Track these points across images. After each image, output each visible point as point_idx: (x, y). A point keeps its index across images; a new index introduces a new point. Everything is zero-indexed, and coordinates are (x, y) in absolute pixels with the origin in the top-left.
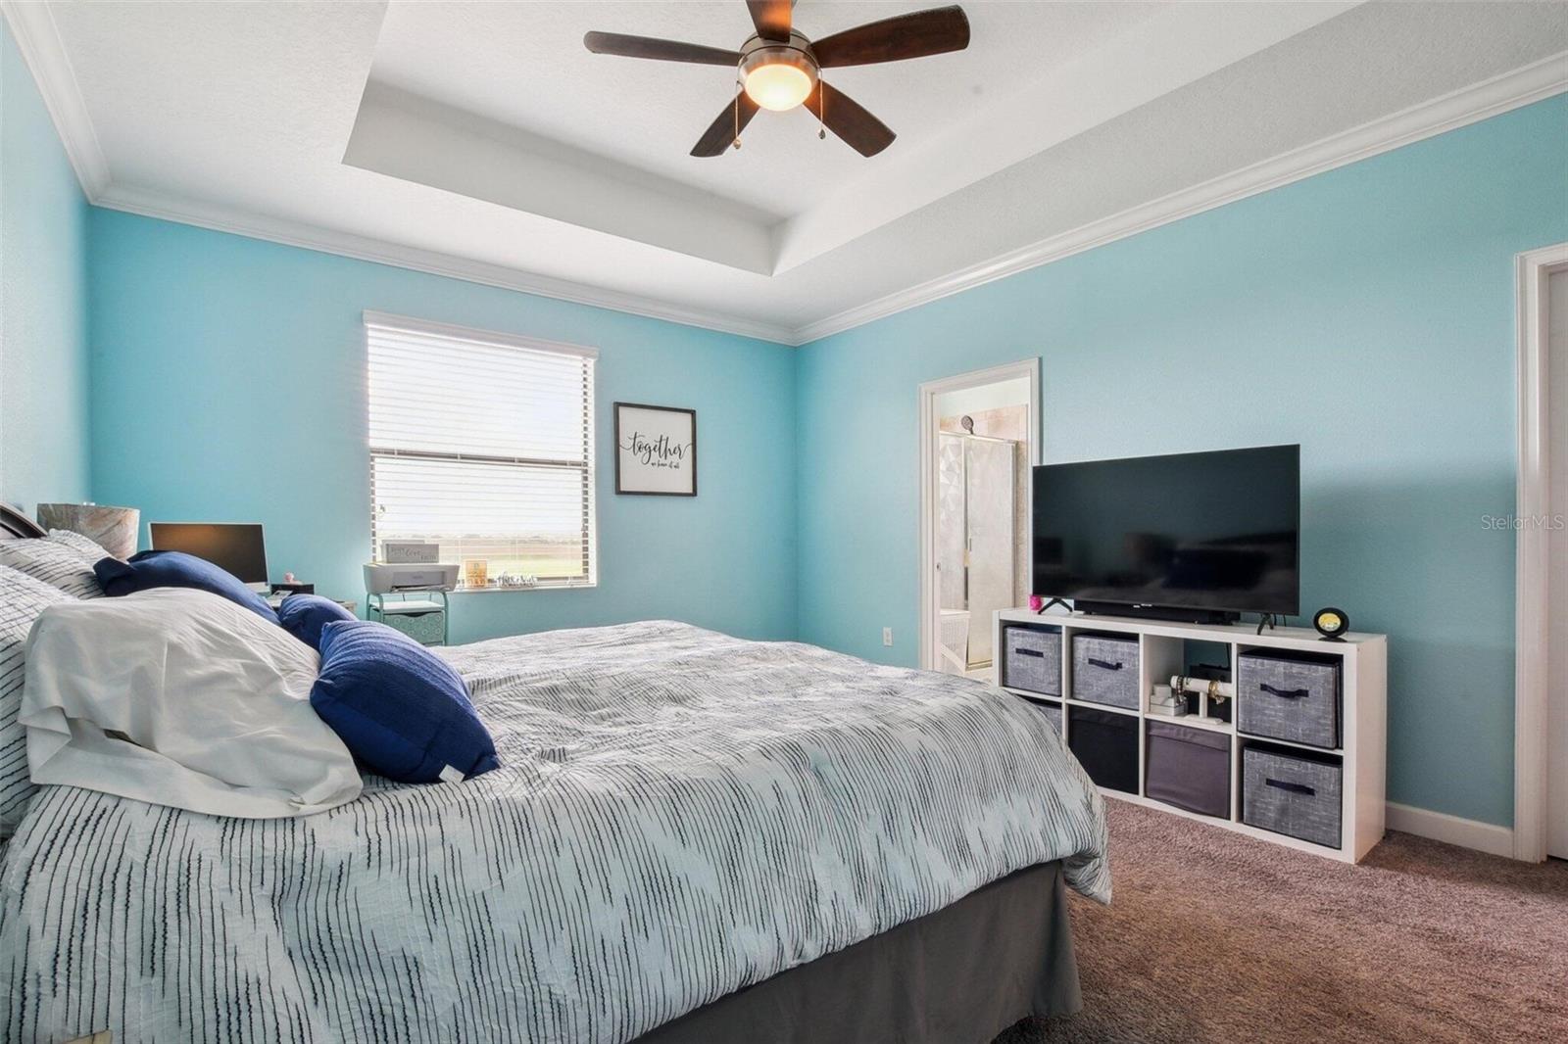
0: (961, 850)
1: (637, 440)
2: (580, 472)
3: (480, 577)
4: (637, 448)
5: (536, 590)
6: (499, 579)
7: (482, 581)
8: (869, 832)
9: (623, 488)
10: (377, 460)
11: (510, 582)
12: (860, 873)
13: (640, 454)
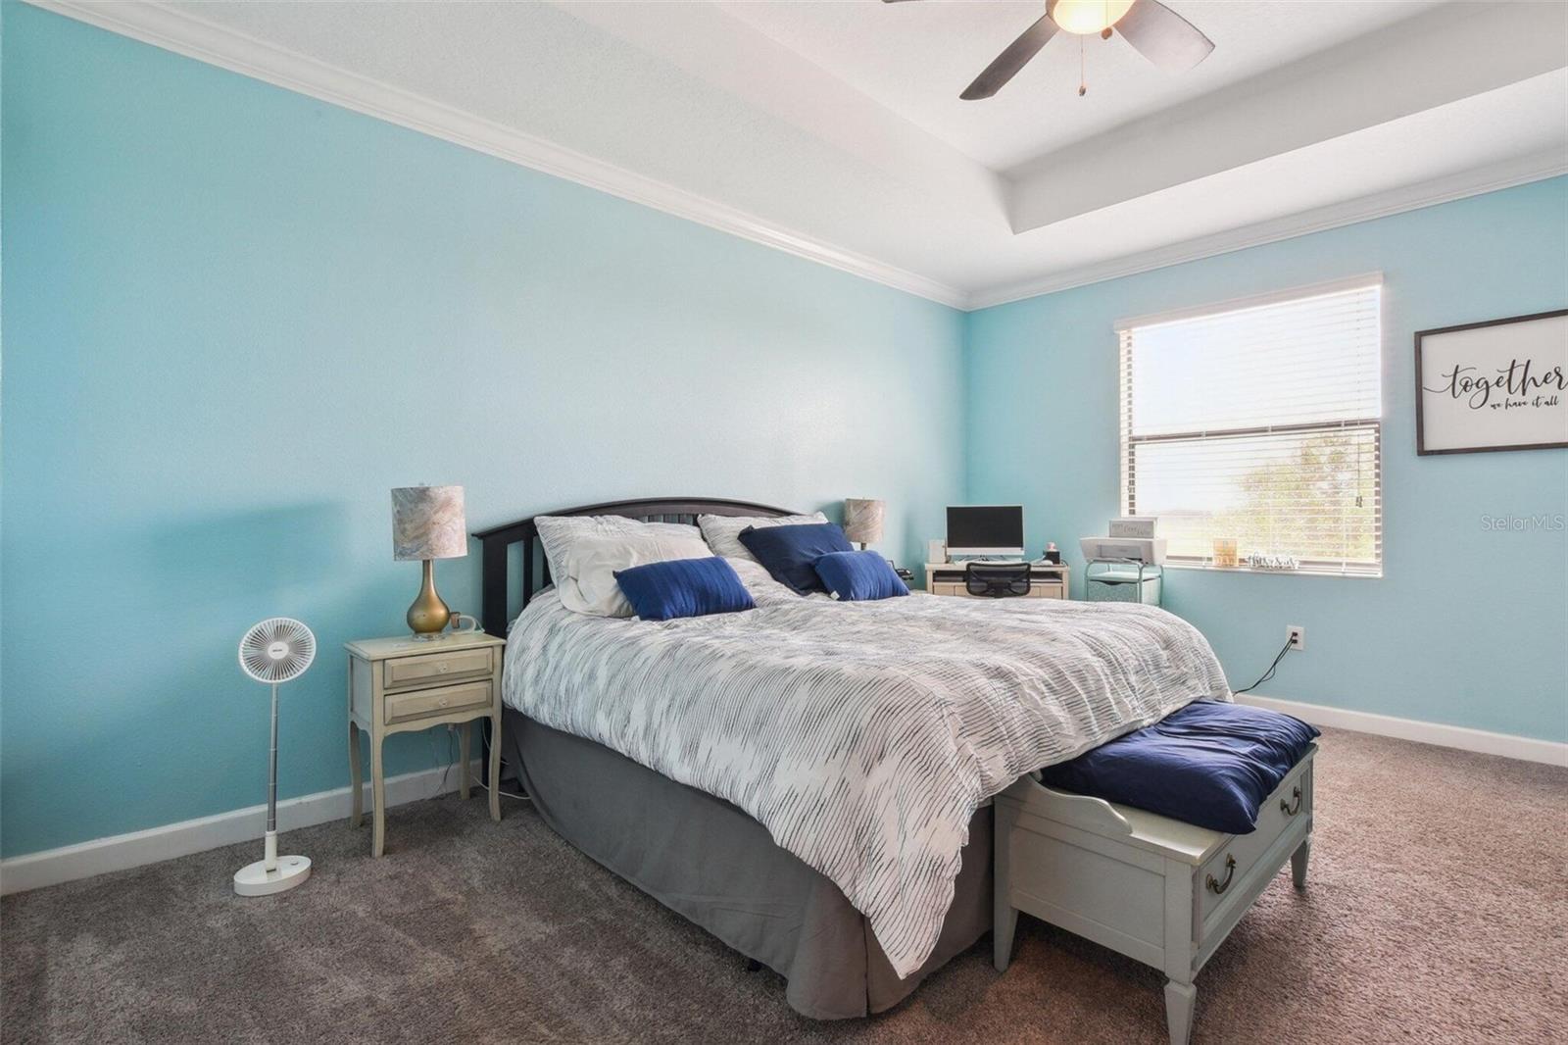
0: (691, 749)
1: (1459, 377)
2: (1373, 431)
3: (1228, 555)
4: (1459, 388)
5: (1294, 575)
6: (1250, 558)
7: (1232, 560)
8: (662, 704)
9: (1429, 445)
10: (1136, 447)
11: (1263, 563)
12: (647, 728)
13: (1465, 397)
